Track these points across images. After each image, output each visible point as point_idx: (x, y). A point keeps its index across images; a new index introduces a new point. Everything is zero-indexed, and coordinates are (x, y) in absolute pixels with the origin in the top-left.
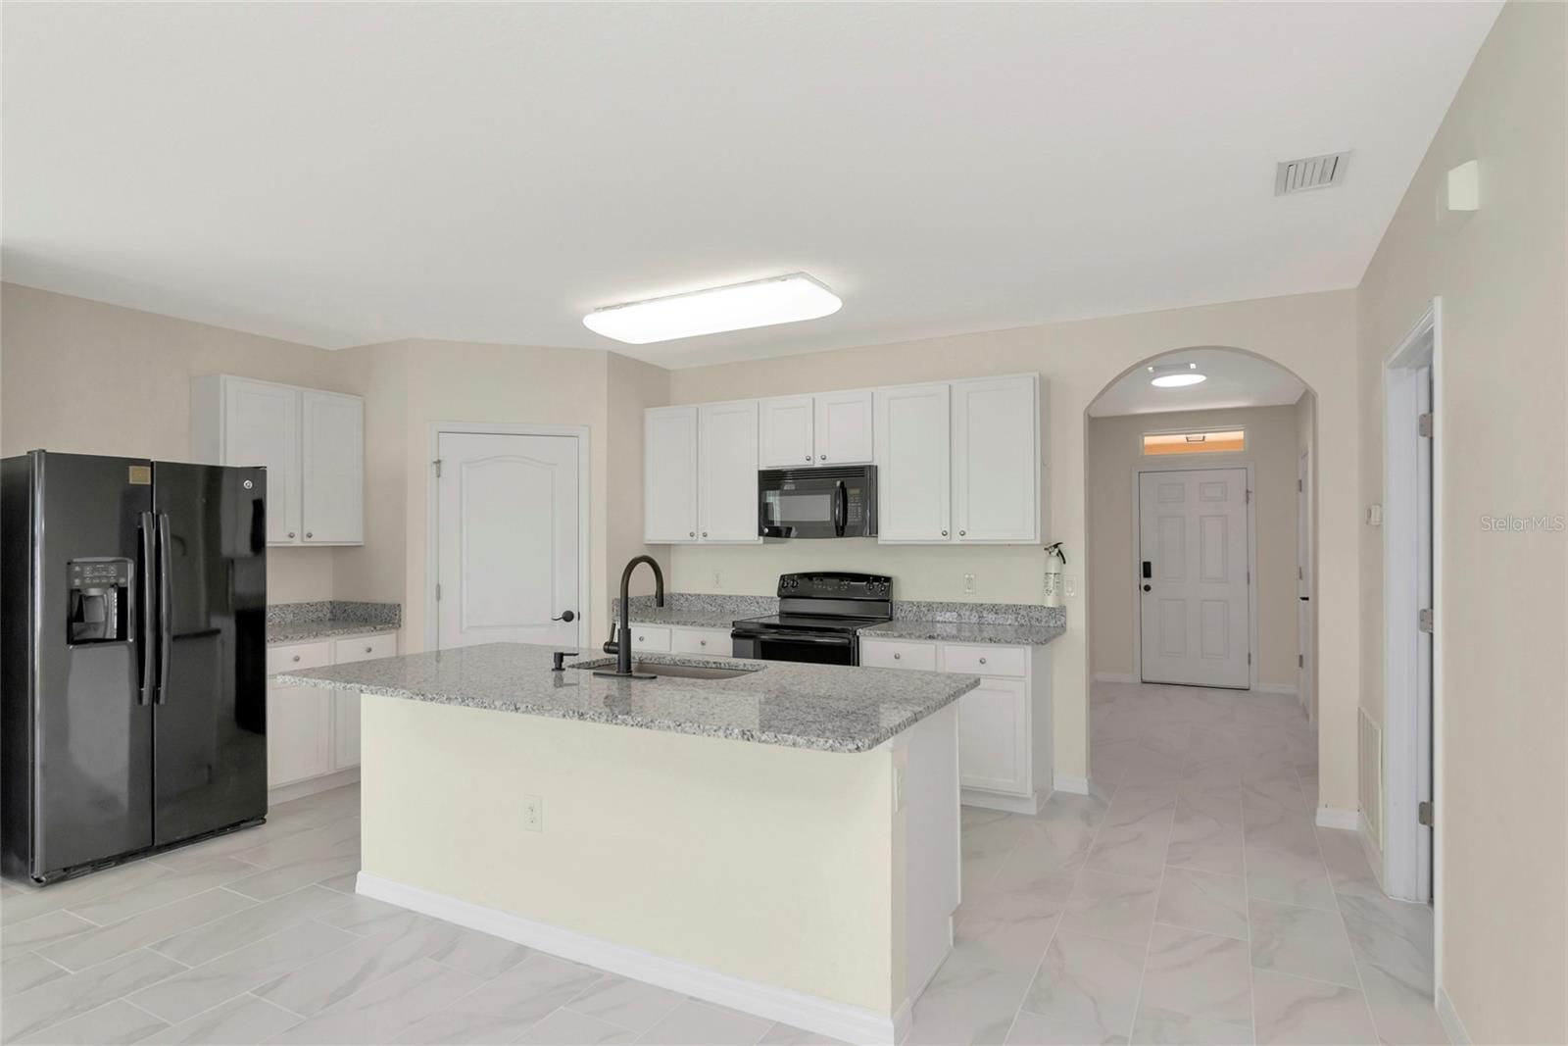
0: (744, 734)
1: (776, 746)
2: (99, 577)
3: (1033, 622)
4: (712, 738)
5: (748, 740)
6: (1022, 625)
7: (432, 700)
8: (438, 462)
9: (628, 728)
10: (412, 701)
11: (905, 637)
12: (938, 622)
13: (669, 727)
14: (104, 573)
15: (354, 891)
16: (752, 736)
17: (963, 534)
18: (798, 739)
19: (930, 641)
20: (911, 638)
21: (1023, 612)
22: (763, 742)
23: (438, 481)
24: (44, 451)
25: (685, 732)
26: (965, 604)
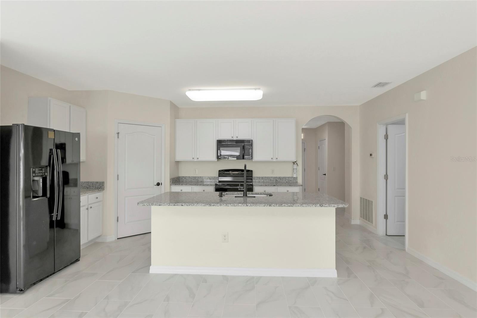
0: (320, 205)
1: (329, 207)
2: (40, 173)
3: (290, 181)
4: (311, 207)
5: (322, 207)
6: (287, 182)
7: (213, 206)
8: (118, 133)
9: (286, 207)
10: (205, 207)
11: (267, 186)
12: (265, 182)
13: (298, 206)
14: (41, 171)
15: (149, 272)
16: (323, 206)
17: (277, 159)
18: (335, 205)
19: (274, 187)
20: (269, 186)
21: (287, 179)
22: (326, 207)
23: (118, 140)
24: (24, 124)
25: (304, 207)
26: (272, 177)
